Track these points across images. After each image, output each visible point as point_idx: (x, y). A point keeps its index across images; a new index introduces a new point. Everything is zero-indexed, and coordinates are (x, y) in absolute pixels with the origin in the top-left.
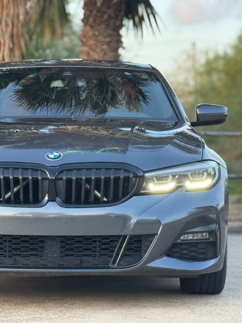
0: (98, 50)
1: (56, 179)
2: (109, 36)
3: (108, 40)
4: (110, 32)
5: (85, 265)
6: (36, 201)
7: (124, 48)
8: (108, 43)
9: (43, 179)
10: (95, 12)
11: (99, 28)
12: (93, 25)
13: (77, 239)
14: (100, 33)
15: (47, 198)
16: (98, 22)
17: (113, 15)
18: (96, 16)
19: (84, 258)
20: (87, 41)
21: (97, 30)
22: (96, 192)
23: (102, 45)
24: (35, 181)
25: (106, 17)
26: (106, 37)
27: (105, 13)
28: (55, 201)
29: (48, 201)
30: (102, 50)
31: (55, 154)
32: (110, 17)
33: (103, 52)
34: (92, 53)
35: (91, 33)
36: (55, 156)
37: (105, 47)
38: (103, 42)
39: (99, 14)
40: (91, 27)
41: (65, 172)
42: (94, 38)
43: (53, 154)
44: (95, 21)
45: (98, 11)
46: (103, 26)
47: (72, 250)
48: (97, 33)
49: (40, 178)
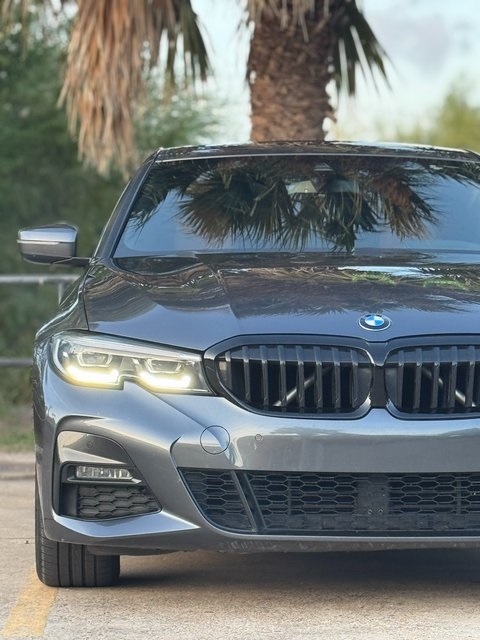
0: (286, 123)
1: (387, 366)
2: (308, 95)
3: (305, 103)
4: (309, 88)
5: (438, 528)
6: (347, 408)
7: (335, 120)
8: (306, 110)
9: (361, 366)
10: (279, 50)
11: (287, 81)
12: (277, 74)
13: (424, 479)
14: (289, 90)
15: (368, 401)
16: (285, 69)
17: (314, 55)
18: (283, 57)
19: (437, 516)
20: (264, 106)
21: (284, 84)
22: (457, 393)
23: (295, 114)
24: (346, 370)
25: (301, 59)
26: (301, 99)
27: (299, 51)
28: (385, 408)
29: (372, 408)
30: (294, 123)
31: (377, 318)
32: (308, 59)
33: (296, 128)
34: (273, 129)
35: (271, 91)
36: (377, 322)
37: (299, 118)
38: (296, 107)
39: (288, 54)
40: (272, 78)
41: (401, 353)
42: (278, 99)
43: (372, 319)
44: (280, 68)
45: (286, 49)
46: (296, 77)
47: (415, 499)
48: (284, 91)
49: (355, 364)
